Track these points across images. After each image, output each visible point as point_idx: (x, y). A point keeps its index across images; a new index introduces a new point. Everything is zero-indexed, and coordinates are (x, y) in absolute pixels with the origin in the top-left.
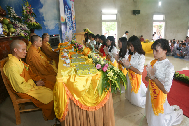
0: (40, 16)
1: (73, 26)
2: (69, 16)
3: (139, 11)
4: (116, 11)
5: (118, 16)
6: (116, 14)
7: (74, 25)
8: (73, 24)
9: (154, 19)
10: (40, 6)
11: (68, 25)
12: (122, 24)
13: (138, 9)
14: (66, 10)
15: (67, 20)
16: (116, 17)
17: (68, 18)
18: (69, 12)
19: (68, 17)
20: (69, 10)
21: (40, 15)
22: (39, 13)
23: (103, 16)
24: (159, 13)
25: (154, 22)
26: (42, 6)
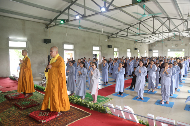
3: (50, 40)
4: (26, 39)
5: (28, 44)
6: (26, 42)
9: (65, 48)
12: (33, 52)
13: (49, 39)
16: (26, 45)
23: (10, 42)
24: (68, 43)
25: (64, 51)
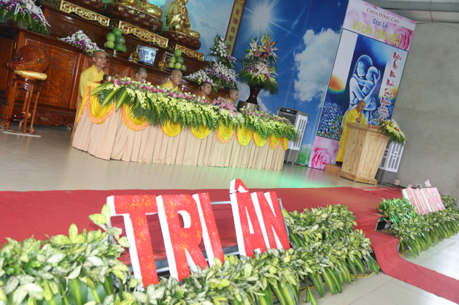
0: (293, 69)
1: (374, 111)
2: (369, 82)
7: (380, 110)
8: (378, 105)
10: (300, 47)
11: (351, 102)
14: (360, 65)
15: (351, 89)
17: (361, 87)
18: (373, 73)
19: (364, 83)
20: (373, 68)
21: (293, 66)
22: (294, 62)
26: (304, 48)
